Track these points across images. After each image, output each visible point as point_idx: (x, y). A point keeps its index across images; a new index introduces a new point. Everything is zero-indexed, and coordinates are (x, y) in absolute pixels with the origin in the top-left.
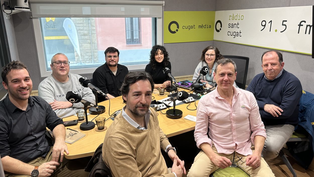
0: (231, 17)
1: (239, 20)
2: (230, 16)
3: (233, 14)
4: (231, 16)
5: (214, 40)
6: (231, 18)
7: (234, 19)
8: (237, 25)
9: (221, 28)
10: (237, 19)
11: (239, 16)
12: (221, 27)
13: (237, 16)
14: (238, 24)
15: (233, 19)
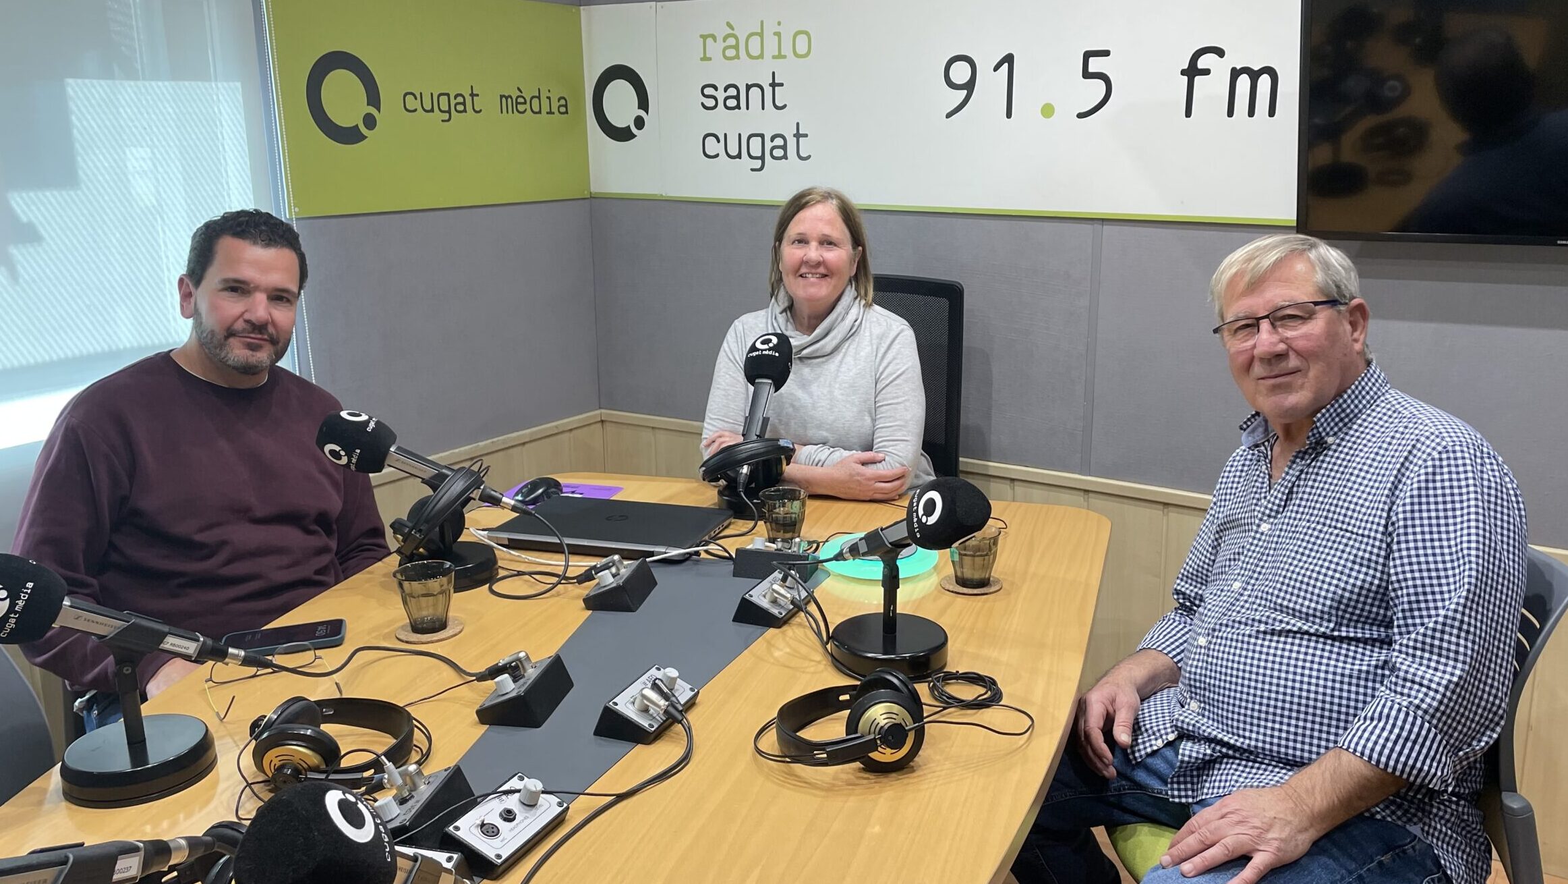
0: (709, 40)
1: (780, 56)
2: (704, 37)
3: (729, 25)
4: (714, 38)
5: (593, 198)
6: (714, 49)
7: (737, 57)
8: (768, 91)
9: (642, 113)
10: (768, 54)
11: (778, 34)
12: (644, 104)
13: (761, 35)
14: (774, 85)
15: (731, 53)
